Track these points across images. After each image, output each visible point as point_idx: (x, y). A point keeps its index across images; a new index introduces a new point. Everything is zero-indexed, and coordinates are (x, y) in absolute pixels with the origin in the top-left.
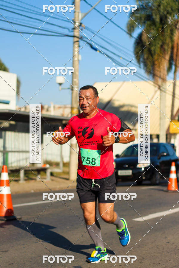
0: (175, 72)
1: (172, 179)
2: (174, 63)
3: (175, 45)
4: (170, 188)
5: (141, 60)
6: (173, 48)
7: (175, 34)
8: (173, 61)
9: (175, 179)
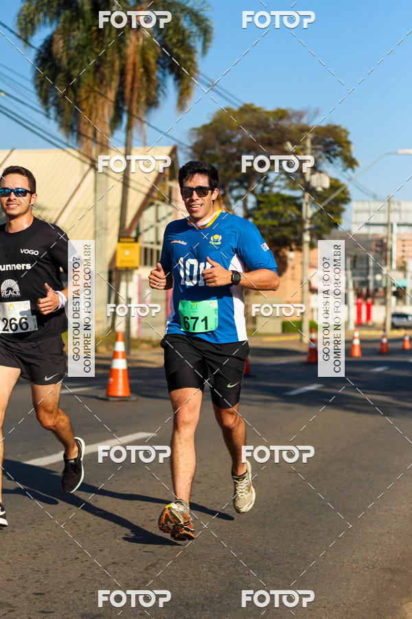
0: (129, 127)
1: (117, 371)
2: (126, 108)
3: (130, 67)
4: (112, 393)
5: (51, 99)
6: (123, 73)
7: (128, 42)
8: (124, 104)
9: (124, 370)
